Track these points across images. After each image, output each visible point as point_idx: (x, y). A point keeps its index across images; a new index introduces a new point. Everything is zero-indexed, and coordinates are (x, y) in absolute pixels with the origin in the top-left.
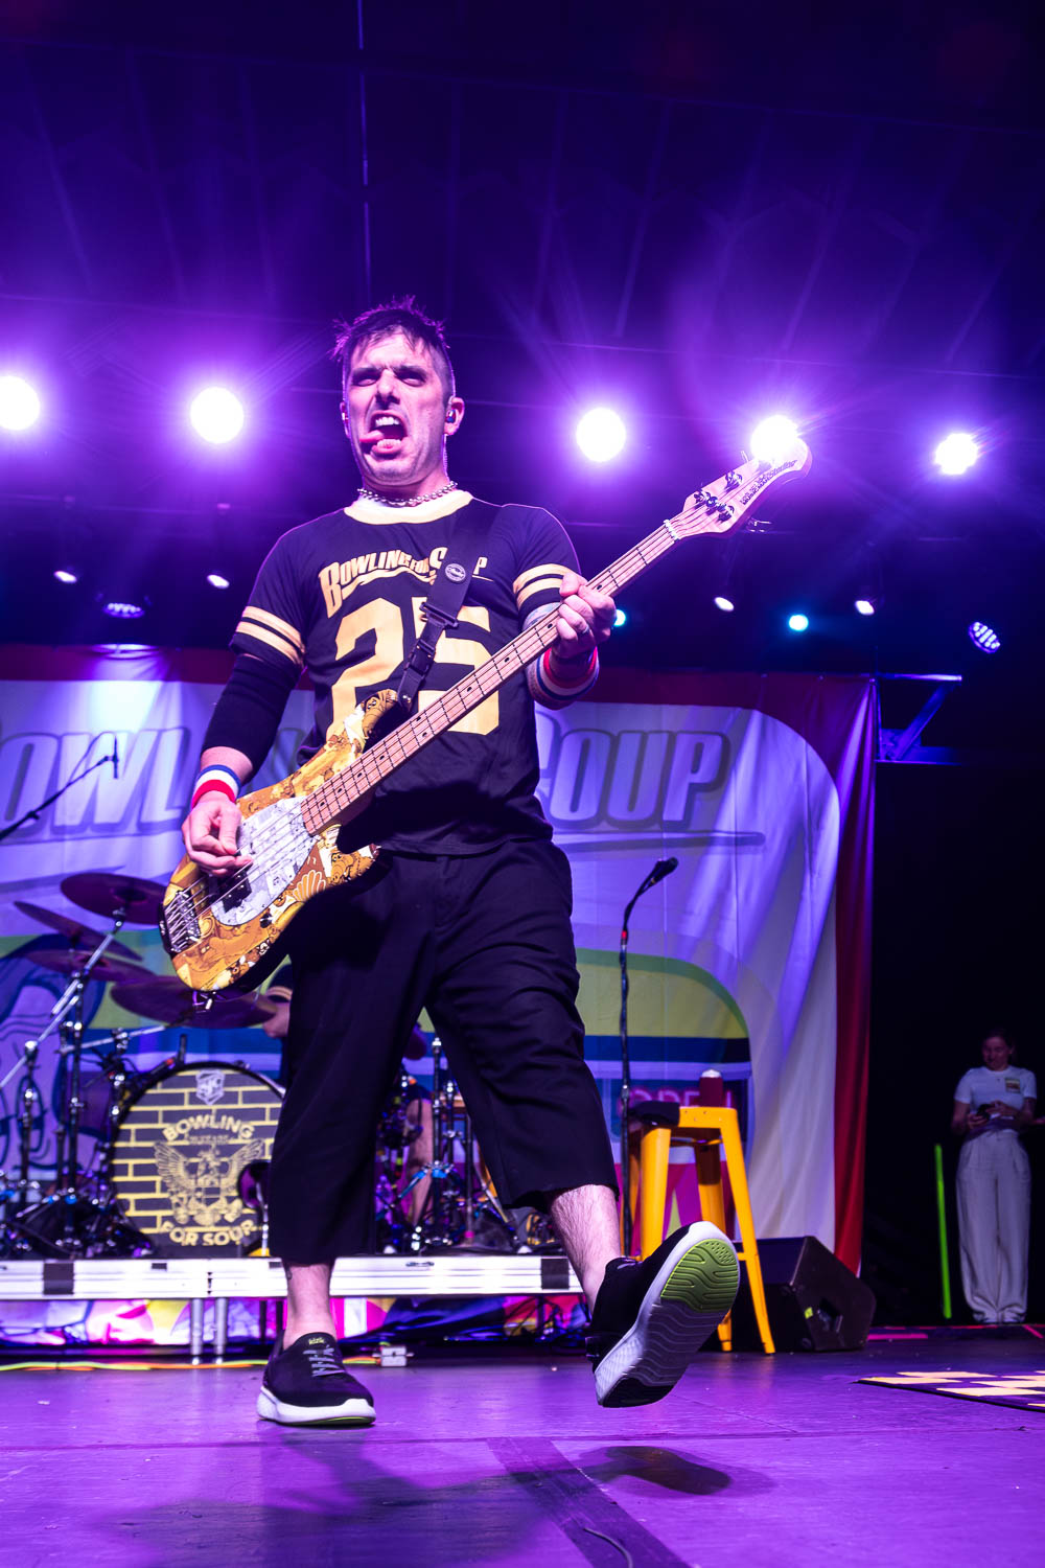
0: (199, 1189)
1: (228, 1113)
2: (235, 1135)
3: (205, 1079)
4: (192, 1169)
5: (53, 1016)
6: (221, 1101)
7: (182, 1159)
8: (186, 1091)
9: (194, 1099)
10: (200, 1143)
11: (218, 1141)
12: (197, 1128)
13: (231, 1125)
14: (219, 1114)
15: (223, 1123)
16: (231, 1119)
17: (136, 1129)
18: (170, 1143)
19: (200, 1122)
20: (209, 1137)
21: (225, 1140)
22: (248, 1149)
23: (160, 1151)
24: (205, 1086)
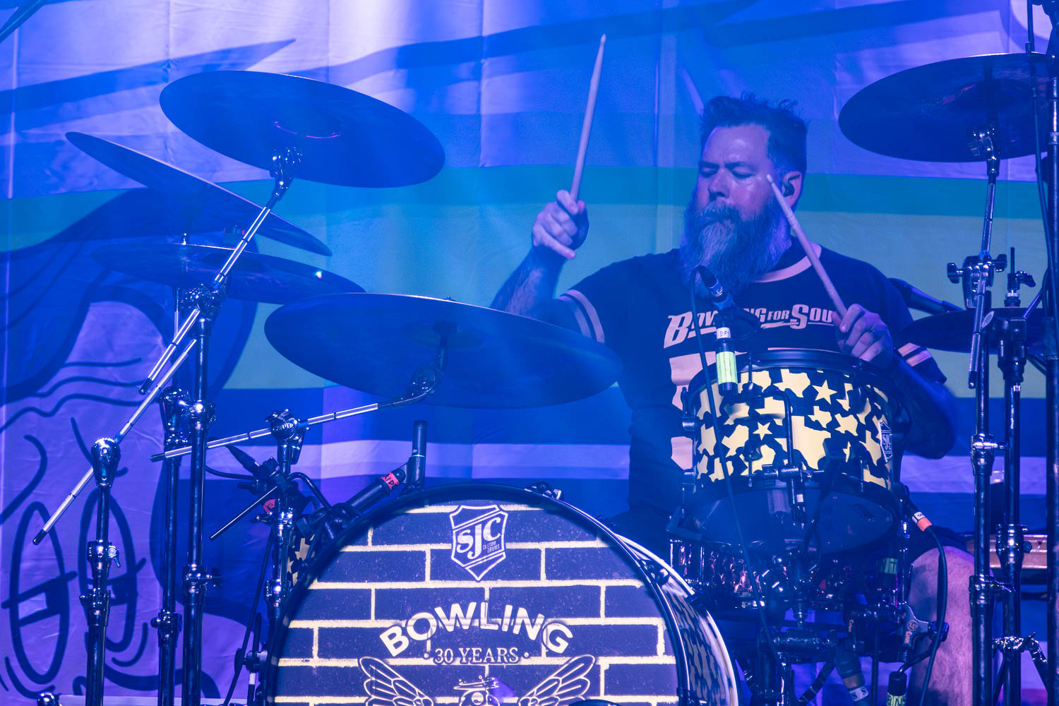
1: (518, 598)
2: (534, 648)
3: (470, 522)
5: (148, 384)
6: (500, 572)
7: (420, 696)
8: (427, 548)
9: (443, 566)
10: (457, 663)
11: (496, 660)
12: (450, 629)
13: (523, 624)
14: (498, 601)
15: (507, 621)
16: (522, 612)
17: (321, 630)
18: (393, 662)
19: (457, 618)
20: (477, 652)
21: (511, 656)
22: (561, 679)
23: (374, 679)
24: (467, 539)
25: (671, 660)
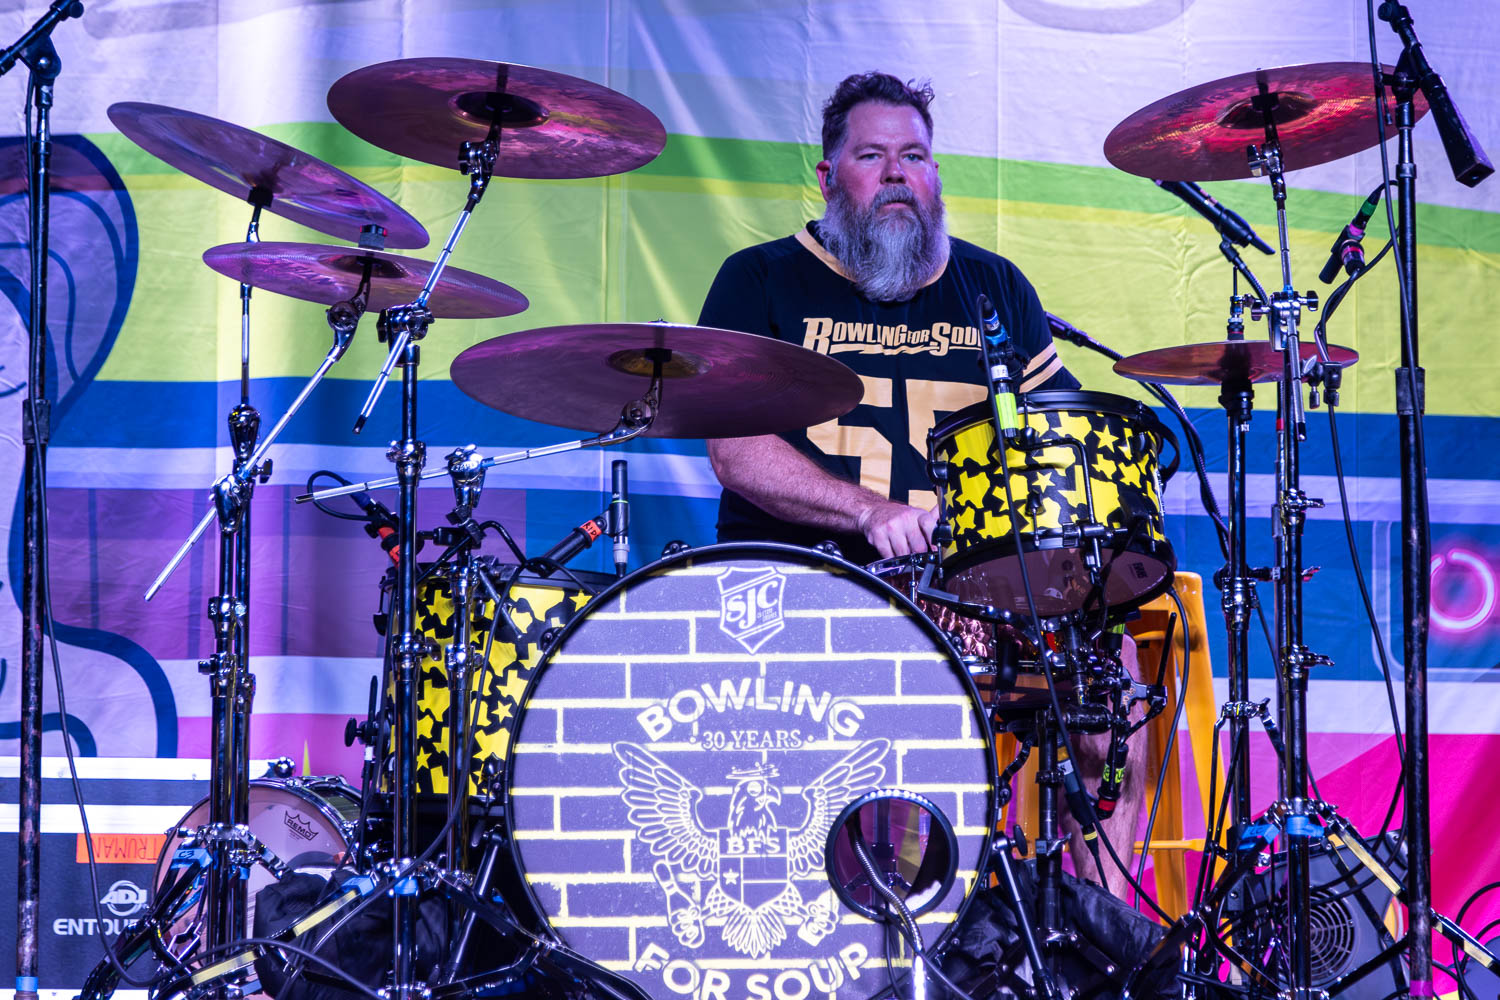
0: (729, 864)
1: (800, 674)
2: (820, 731)
3: (741, 587)
4: (711, 813)
6: (779, 644)
7: (686, 786)
8: (691, 616)
9: (710, 637)
10: (730, 748)
11: (775, 745)
12: (721, 709)
13: (806, 704)
14: (776, 678)
15: (787, 700)
16: (805, 690)
17: (567, 712)
18: (653, 747)
19: (728, 696)
20: (753, 735)
21: (793, 740)
22: (851, 766)
23: (631, 767)
24: (740, 607)
25: (979, 744)
